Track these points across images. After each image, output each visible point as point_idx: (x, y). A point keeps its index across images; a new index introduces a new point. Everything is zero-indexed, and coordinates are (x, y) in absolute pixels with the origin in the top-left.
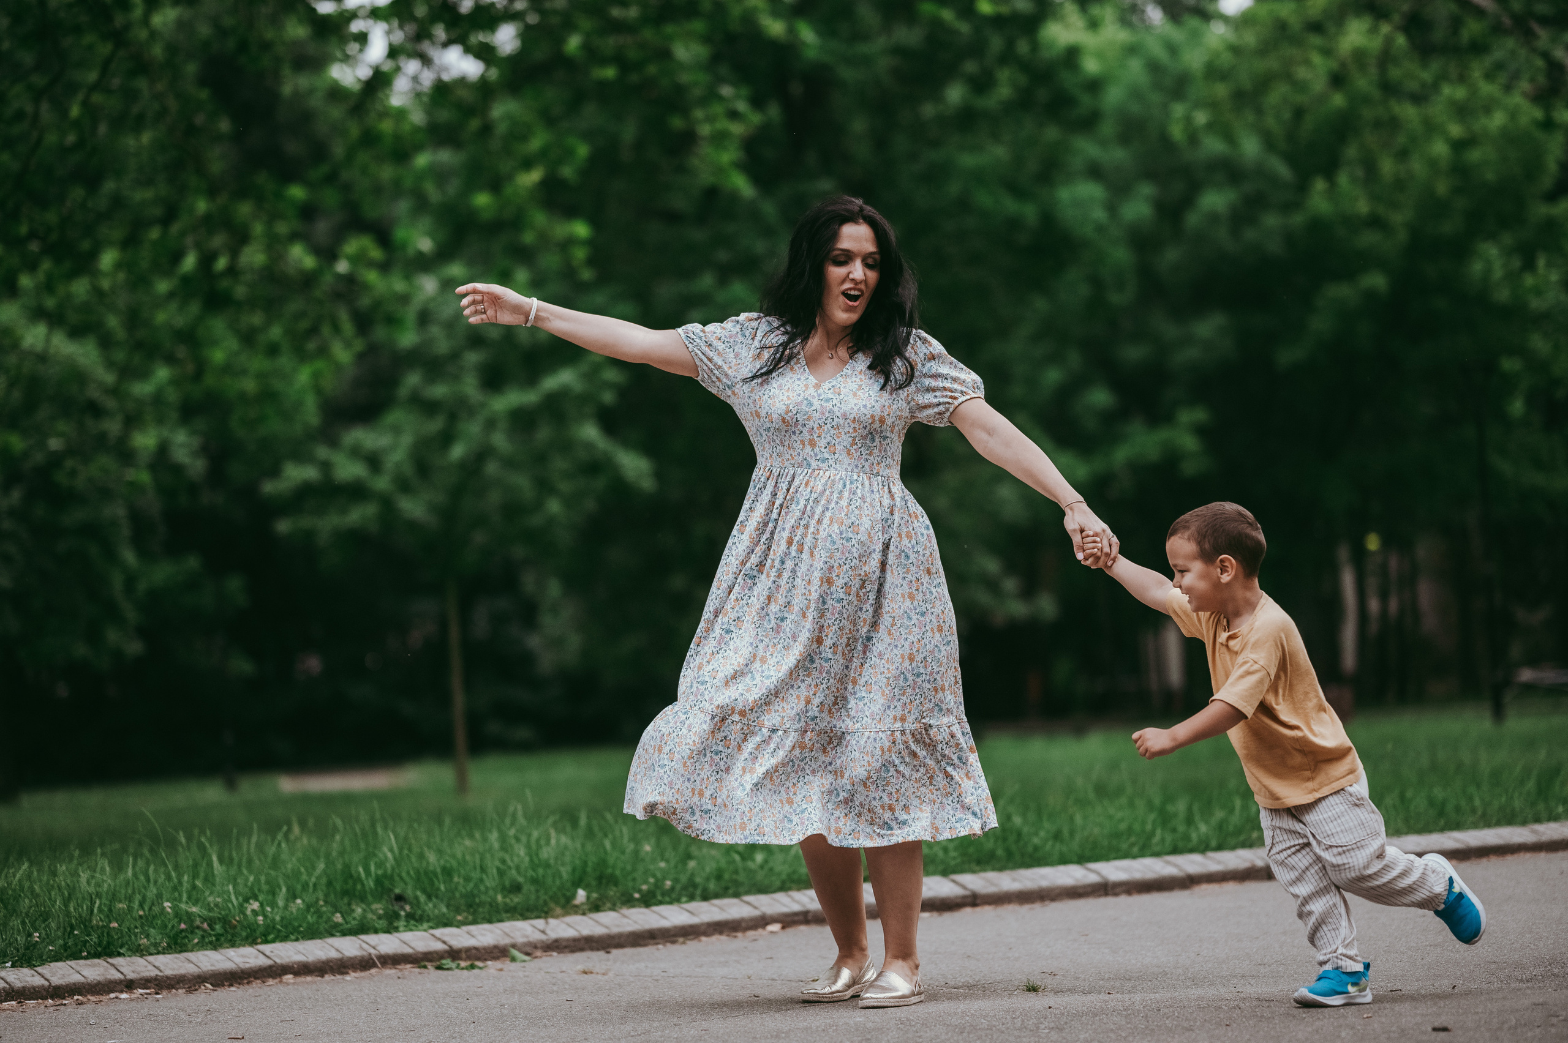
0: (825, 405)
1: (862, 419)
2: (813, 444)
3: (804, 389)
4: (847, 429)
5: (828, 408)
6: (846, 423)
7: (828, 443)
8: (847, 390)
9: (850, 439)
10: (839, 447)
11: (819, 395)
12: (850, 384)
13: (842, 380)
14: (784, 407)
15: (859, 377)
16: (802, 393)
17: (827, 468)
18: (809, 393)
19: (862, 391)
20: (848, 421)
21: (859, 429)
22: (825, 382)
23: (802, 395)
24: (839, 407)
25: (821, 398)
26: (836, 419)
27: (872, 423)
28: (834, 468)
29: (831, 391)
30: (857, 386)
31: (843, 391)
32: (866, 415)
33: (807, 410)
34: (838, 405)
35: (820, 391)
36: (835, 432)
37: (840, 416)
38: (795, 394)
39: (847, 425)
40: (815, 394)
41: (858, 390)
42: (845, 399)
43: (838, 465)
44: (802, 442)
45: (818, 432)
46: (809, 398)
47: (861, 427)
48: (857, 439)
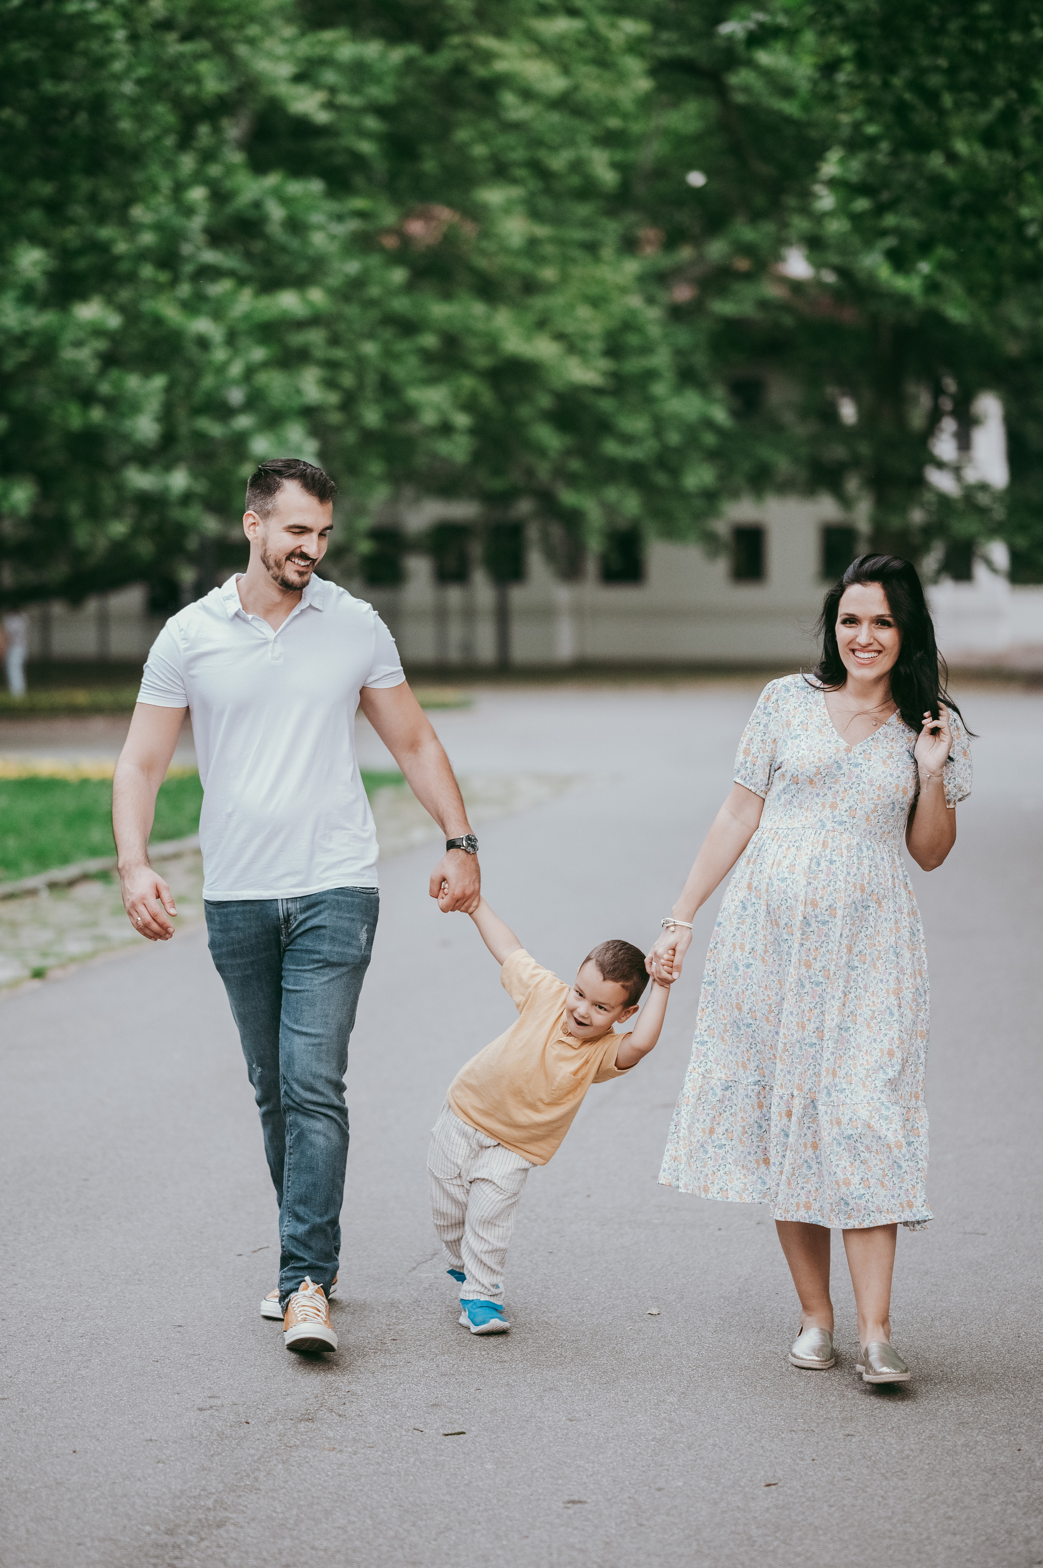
0: (854, 769)
1: (887, 788)
2: (834, 806)
3: (835, 751)
4: (871, 796)
5: (856, 773)
6: (872, 789)
7: (850, 807)
8: (877, 757)
9: (872, 806)
10: (860, 812)
11: (849, 759)
12: (881, 750)
13: (873, 744)
14: (814, 770)
15: (891, 744)
16: (833, 756)
17: (843, 831)
18: (840, 756)
19: (892, 760)
20: (874, 787)
21: (883, 797)
22: (856, 745)
23: (833, 757)
24: (866, 773)
25: (850, 762)
26: (862, 785)
27: (895, 793)
28: (850, 832)
29: (862, 756)
30: (887, 754)
31: (874, 757)
32: (891, 784)
33: (836, 773)
34: (866, 771)
35: (851, 755)
36: (859, 797)
37: (866, 782)
38: (826, 757)
39: (872, 792)
40: (846, 758)
41: (888, 758)
42: (875, 765)
43: (854, 829)
44: (824, 805)
45: (842, 795)
46: (840, 762)
47: (885, 795)
48: (879, 806)
